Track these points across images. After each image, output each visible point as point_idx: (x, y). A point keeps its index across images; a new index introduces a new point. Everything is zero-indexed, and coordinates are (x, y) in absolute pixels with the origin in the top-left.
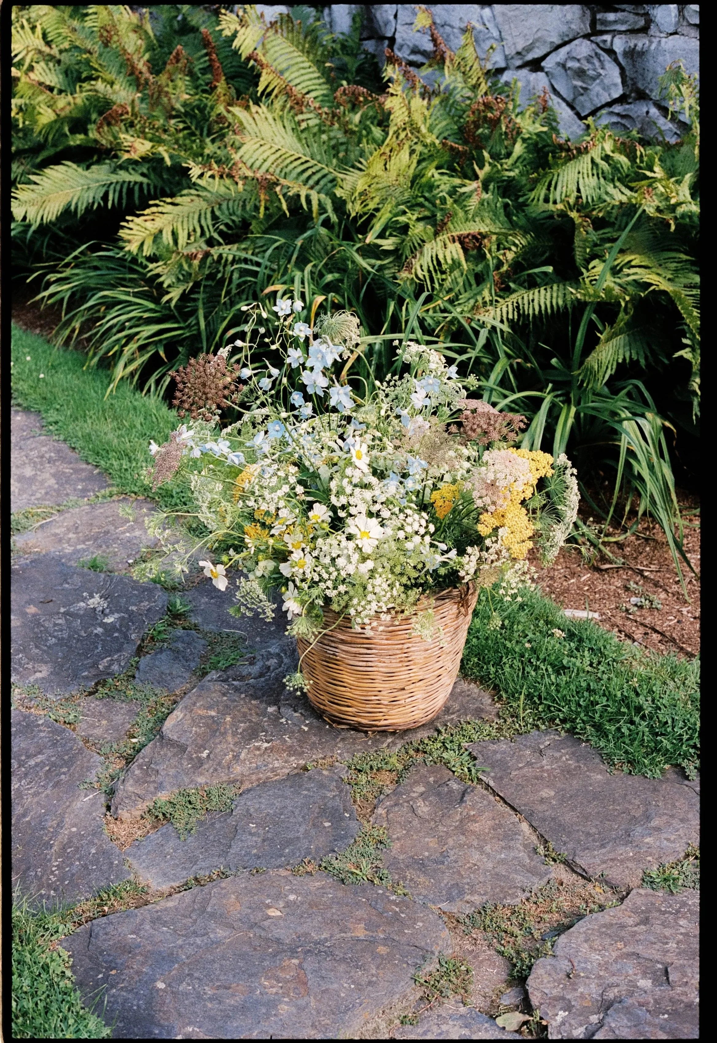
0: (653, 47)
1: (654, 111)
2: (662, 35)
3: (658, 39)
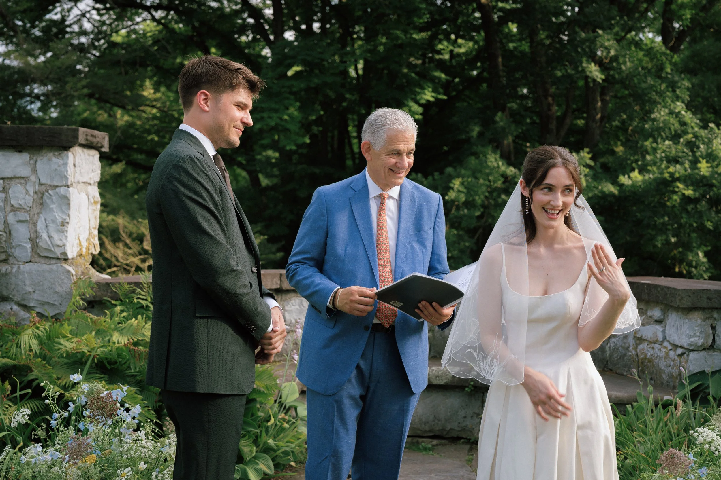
0: (14, 270)
1: (15, 307)
2: (20, 263)
3: (17, 266)
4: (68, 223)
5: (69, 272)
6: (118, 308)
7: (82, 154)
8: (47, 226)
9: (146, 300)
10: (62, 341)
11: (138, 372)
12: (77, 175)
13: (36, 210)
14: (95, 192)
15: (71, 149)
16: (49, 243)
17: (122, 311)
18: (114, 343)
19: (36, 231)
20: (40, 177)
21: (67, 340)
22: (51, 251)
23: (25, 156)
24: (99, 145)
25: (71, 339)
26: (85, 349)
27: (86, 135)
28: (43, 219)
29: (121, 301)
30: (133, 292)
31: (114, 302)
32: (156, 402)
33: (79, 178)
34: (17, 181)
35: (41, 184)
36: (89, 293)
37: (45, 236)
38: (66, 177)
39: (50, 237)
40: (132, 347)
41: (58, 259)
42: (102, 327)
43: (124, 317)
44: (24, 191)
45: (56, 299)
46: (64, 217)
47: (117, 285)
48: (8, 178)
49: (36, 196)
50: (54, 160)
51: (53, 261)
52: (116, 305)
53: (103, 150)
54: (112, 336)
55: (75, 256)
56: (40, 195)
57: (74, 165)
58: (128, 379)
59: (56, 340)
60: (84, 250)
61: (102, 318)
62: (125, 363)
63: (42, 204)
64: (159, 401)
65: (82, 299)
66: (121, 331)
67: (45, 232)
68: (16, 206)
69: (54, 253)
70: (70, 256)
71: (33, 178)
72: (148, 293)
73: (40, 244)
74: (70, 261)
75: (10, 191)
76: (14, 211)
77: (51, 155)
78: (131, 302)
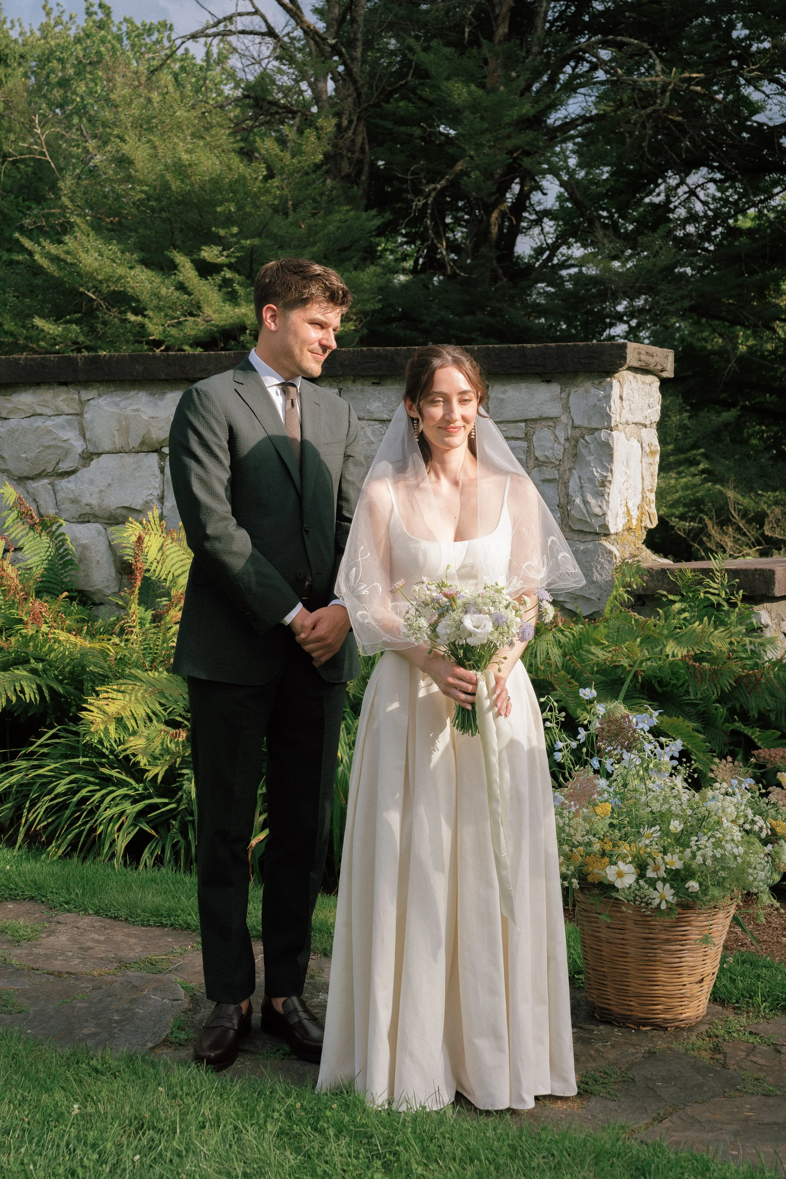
4: (610, 482)
5: (610, 552)
6: (678, 606)
7: (634, 384)
8: (581, 487)
9: (718, 595)
10: (593, 649)
11: (701, 699)
12: (624, 411)
13: (567, 465)
14: (651, 436)
15: (617, 375)
16: (585, 511)
17: (683, 610)
18: (667, 656)
19: (568, 495)
20: (574, 417)
21: (603, 649)
22: (586, 522)
23: (555, 388)
24: (659, 368)
25: (608, 647)
26: (625, 662)
27: (639, 353)
28: (576, 476)
29: (682, 595)
30: (700, 583)
31: (671, 597)
32: (725, 745)
33: (627, 416)
34: (544, 423)
35: (574, 427)
36: (636, 583)
37: (578, 501)
38: (610, 417)
39: (585, 502)
40: (691, 662)
41: (597, 534)
42: (651, 633)
43: (685, 619)
44: (552, 438)
45: (592, 591)
46: (605, 474)
47: (677, 573)
48: (532, 420)
49: (567, 445)
50: (593, 390)
51: (589, 538)
52: (674, 602)
53: (665, 375)
54: (665, 646)
55: (620, 530)
56: (573, 443)
57: (621, 398)
58: (686, 709)
59: (586, 646)
60: (634, 522)
61: (652, 620)
62: (682, 685)
63: (576, 455)
64: (731, 744)
65: (627, 592)
66: (679, 640)
67: (578, 494)
68: (542, 459)
69: (591, 525)
70: (612, 531)
71: (564, 419)
72: (722, 584)
73: (573, 512)
74: (613, 537)
75: (534, 438)
76: (538, 466)
77: (588, 384)
78: (696, 598)
